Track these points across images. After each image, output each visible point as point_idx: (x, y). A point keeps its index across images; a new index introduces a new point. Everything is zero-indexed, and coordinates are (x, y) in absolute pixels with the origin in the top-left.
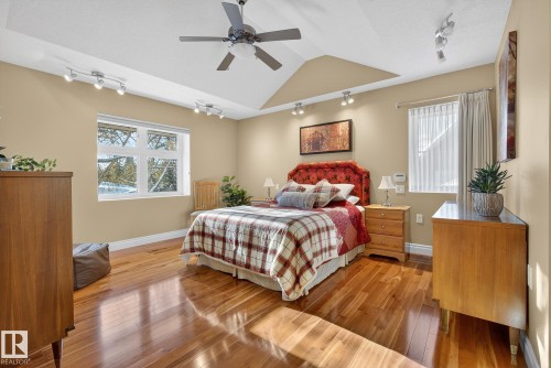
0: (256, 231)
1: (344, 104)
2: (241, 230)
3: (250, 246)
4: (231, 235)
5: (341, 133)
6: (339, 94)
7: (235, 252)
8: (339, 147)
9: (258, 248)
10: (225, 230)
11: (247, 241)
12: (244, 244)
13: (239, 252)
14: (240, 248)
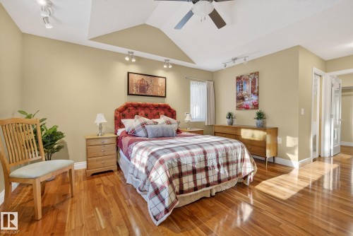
0: (230, 152)
1: (165, 66)
2: (220, 155)
3: (228, 164)
4: (212, 162)
5: (160, 85)
6: (162, 59)
7: (219, 173)
8: (159, 94)
9: (233, 163)
10: (206, 160)
11: (225, 161)
12: (224, 165)
13: (222, 172)
14: (222, 168)
